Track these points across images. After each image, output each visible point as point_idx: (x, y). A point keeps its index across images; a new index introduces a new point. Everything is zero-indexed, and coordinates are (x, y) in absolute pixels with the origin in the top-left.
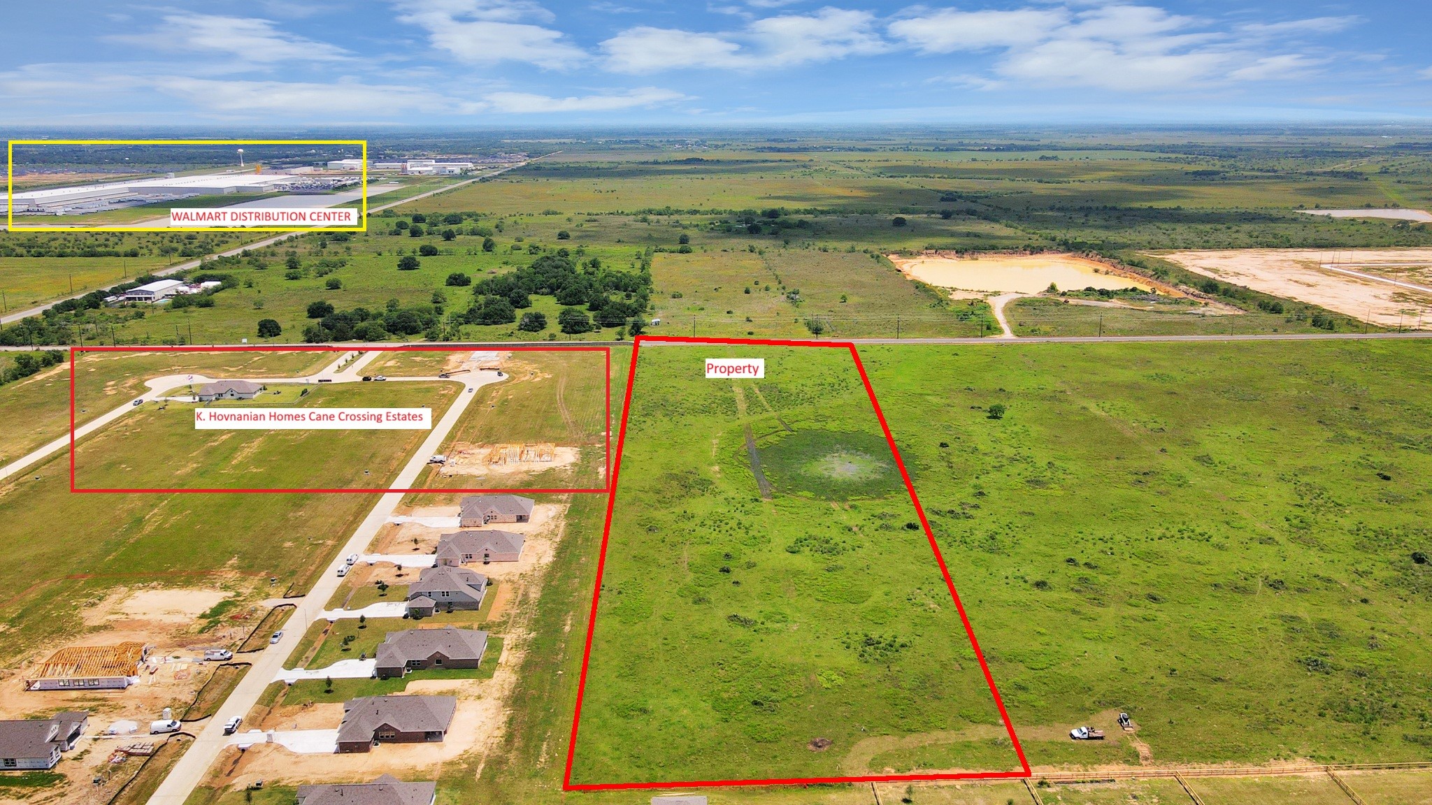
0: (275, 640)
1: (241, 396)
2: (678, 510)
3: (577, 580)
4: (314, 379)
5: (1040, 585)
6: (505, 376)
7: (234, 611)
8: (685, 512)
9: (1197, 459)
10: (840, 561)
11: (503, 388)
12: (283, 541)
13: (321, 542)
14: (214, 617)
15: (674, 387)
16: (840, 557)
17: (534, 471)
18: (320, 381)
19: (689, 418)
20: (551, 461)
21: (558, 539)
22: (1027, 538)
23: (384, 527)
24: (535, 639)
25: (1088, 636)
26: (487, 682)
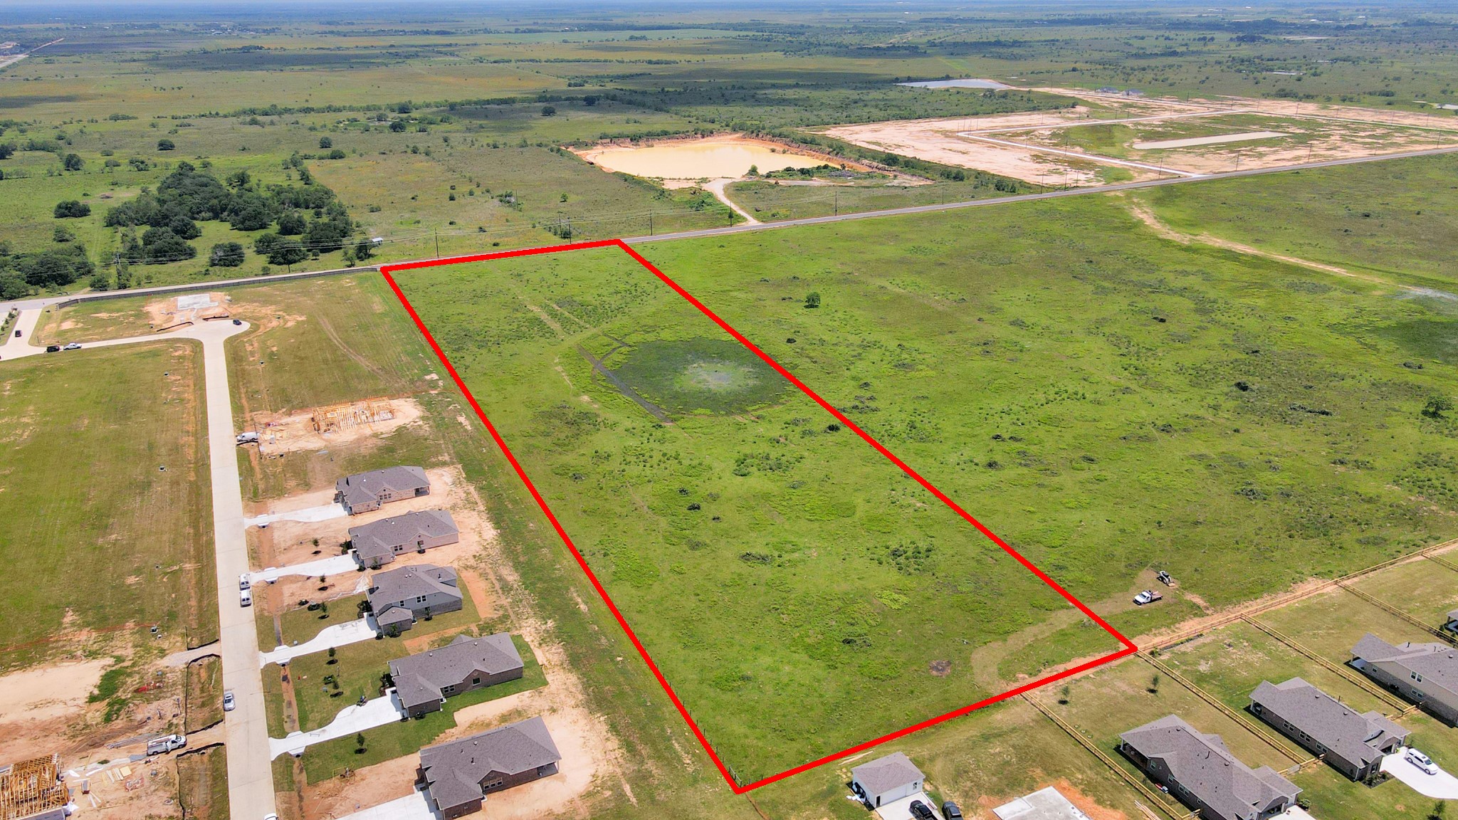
2: (586, 452)
3: (545, 551)
6: (246, 326)
7: (133, 682)
8: (596, 452)
10: (796, 475)
11: (255, 339)
13: (175, 568)
14: (110, 696)
15: (462, 314)
16: (793, 471)
17: (382, 433)
19: (509, 347)
20: (393, 418)
21: (482, 508)
23: (248, 533)
24: (558, 628)
26: (546, 690)
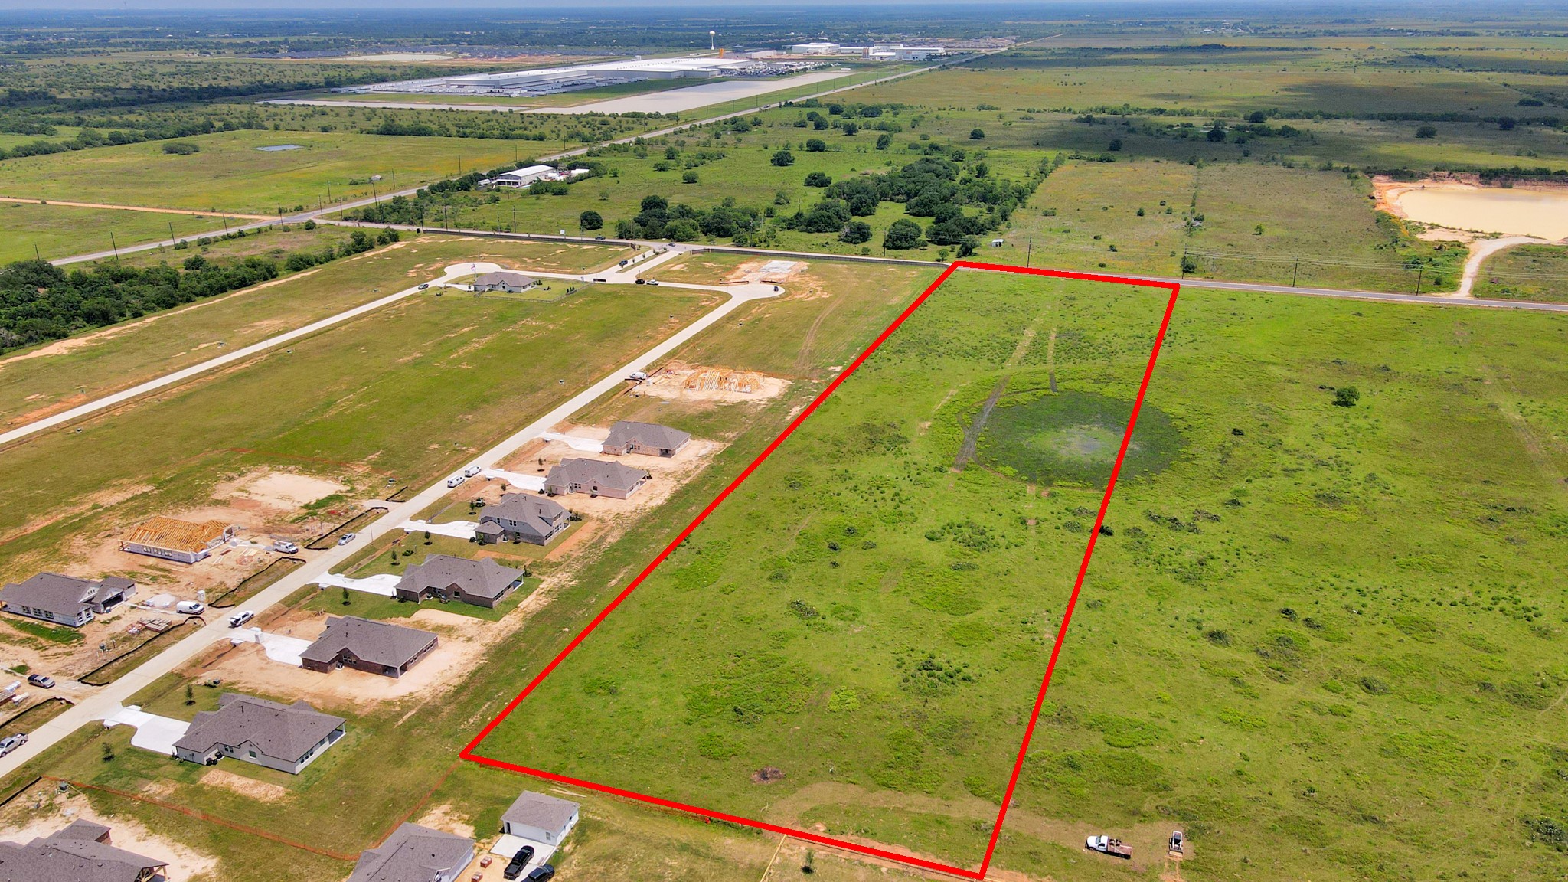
0: (343, 542)
1: (511, 289)
2: (840, 468)
3: (664, 531)
4: (589, 278)
5: (1216, 636)
7: (337, 505)
8: (846, 472)
10: (983, 559)
11: (768, 304)
12: (432, 443)
13: (464, 448)
14: (313, 509)
15: (957, 322)
16: (985, 554)
17: (724, 402)
18: (595, 280)
19: (946, 361)
20: (750, 392)
21: (685, 482)
22: (1252, 570)
23: (532, 441)
24: (573, 588)
25: (1226, 717)
26: (490, 624)
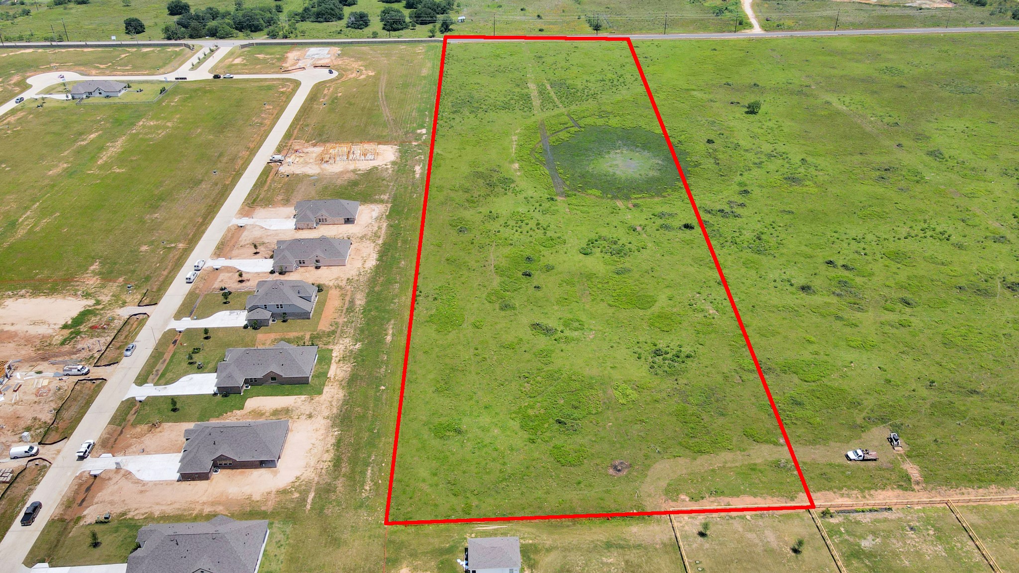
0: (128, 353)
1: (108, 94)
2: (485, 210)
3: (397, 286)
4: (171, 77)
5: (805, 288)
6: (335, 74)
7: (94, 320)
8: (491, 212)
9: (930, 154)
10: (627, 262)
11: (333, 85)
12: (140, 245)
13: (173, 245)
14: (75, 327)
15: (478, 84)
16: (627, 259)
17: (360, 170)
18: (176, 79)
19: (492, 115)
20: (374, 159)
21: (380, 242)
22: (789, 237)
23: (229, 230)
24: (361, 351)
25: (852, 344)
26: (317, 398)
